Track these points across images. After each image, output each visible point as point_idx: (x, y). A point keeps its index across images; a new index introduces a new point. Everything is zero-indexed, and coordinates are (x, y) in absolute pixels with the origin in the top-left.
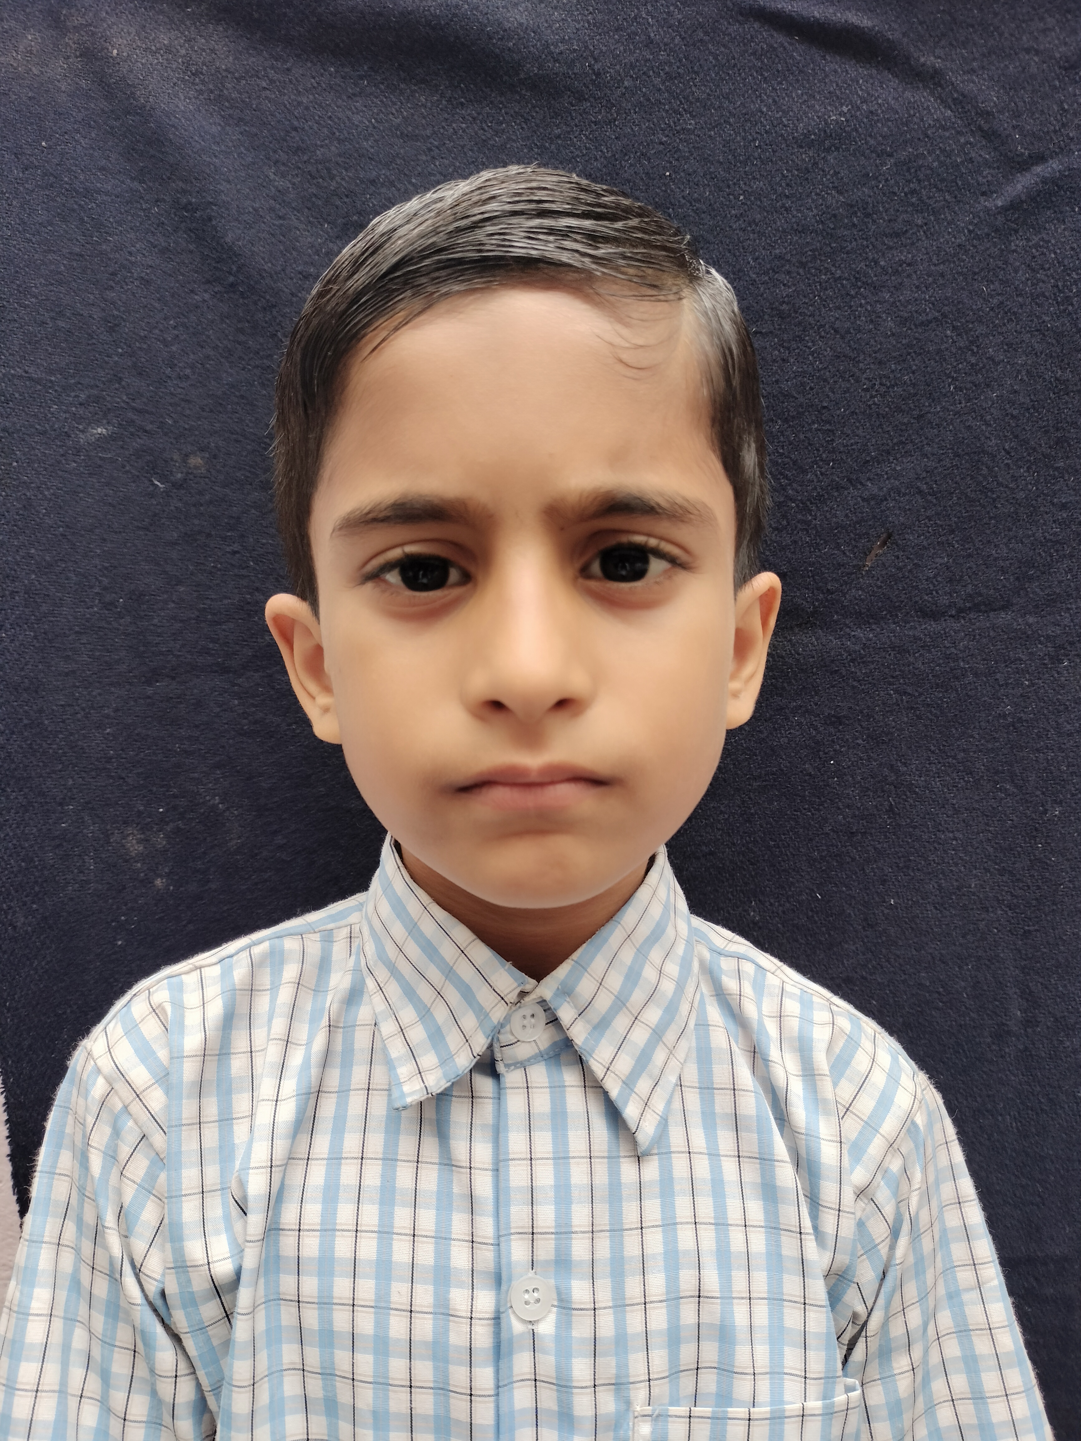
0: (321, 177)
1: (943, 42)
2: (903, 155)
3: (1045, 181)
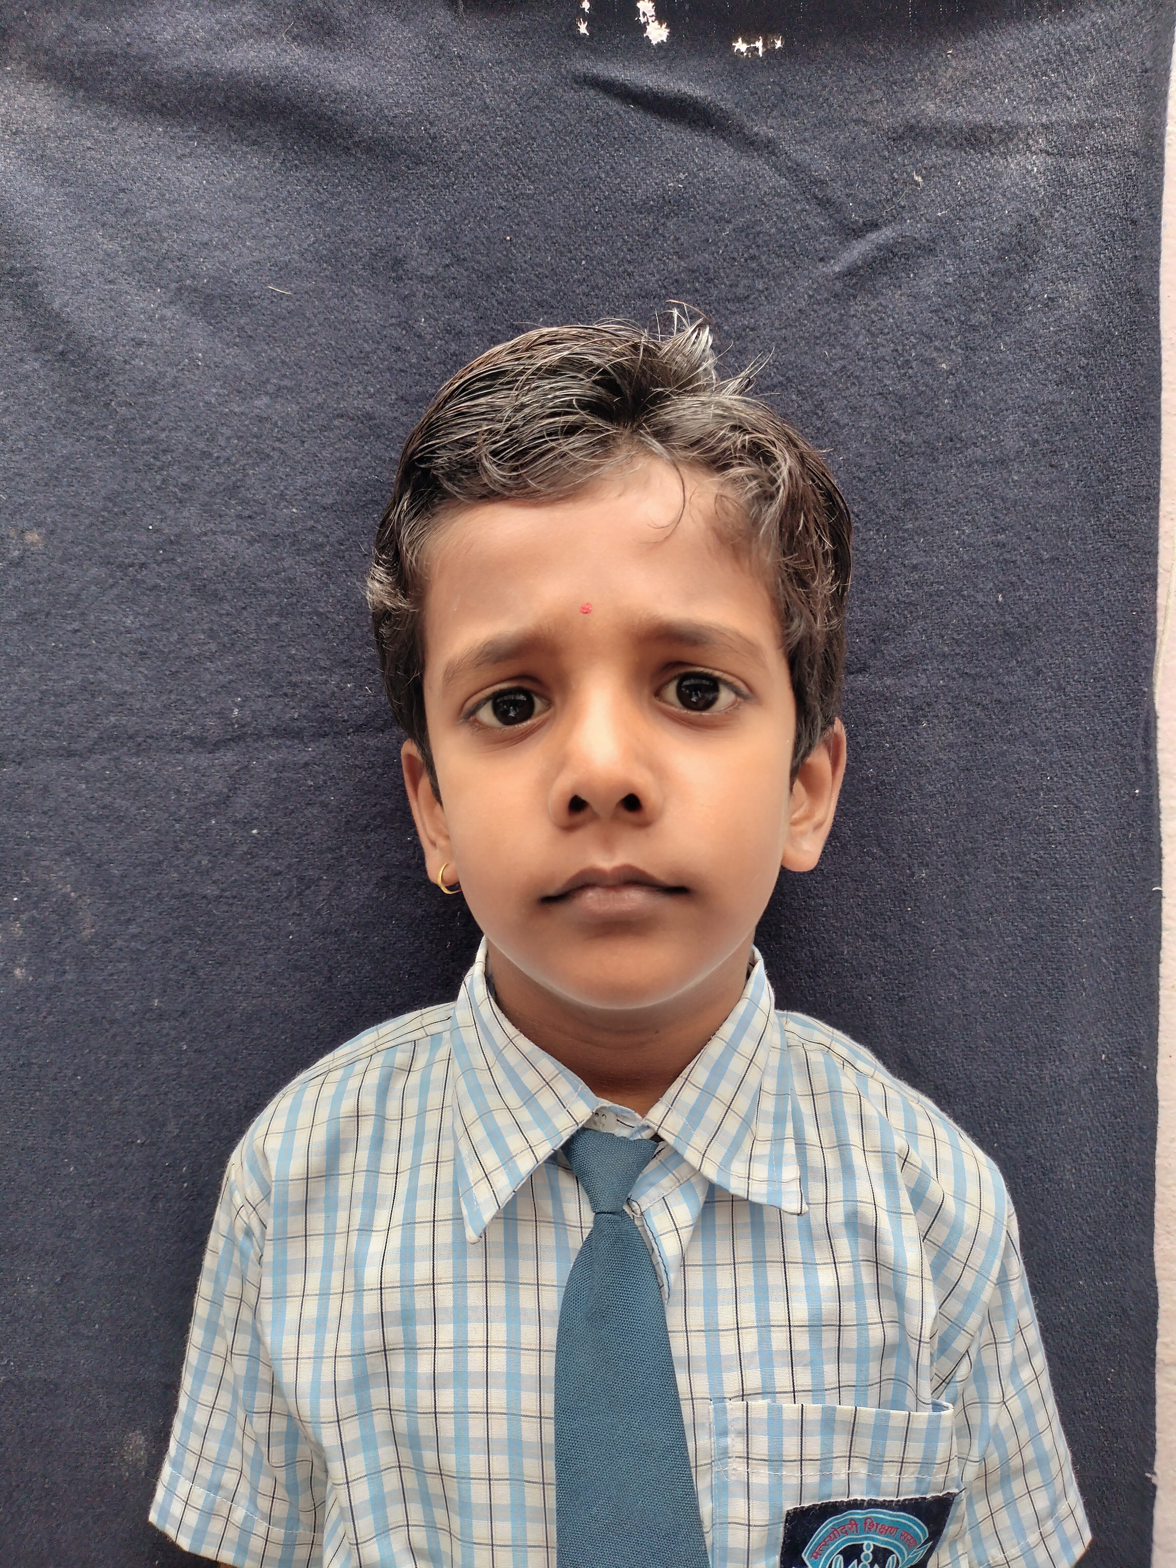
0: (151, 240)
1: (775, 113)
2: (740, 221)
3: (879, 249)
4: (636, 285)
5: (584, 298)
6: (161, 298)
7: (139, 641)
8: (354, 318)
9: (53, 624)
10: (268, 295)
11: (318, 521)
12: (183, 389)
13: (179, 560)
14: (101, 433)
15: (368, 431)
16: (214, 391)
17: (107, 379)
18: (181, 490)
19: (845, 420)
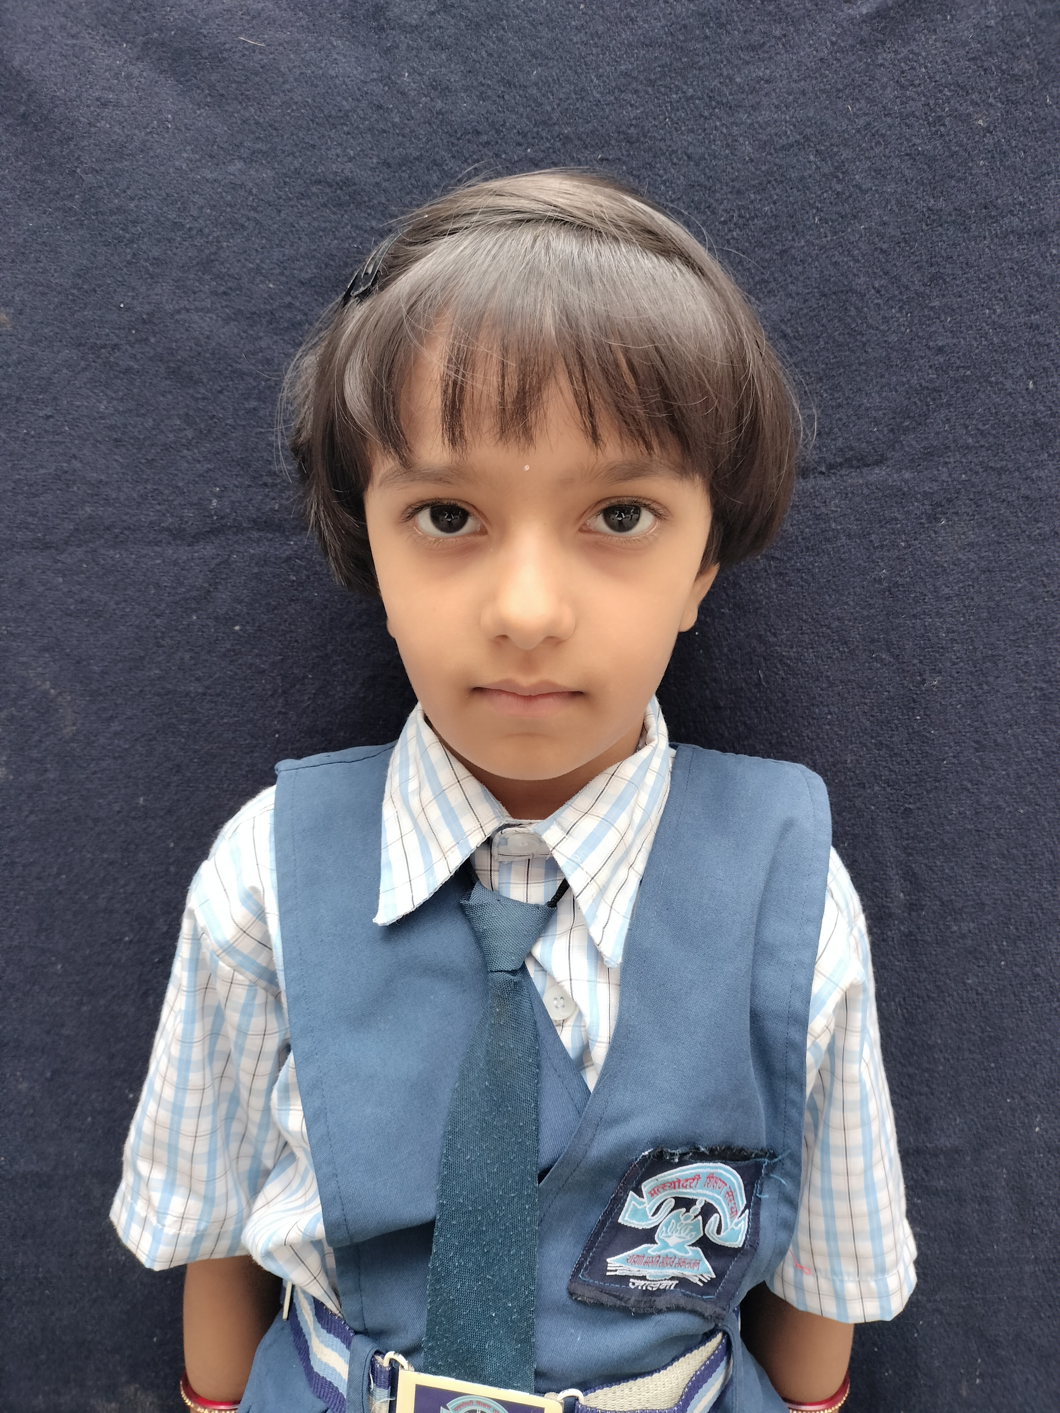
4: (640, 32)
5: (582, 48)
6: (127, 54)
7: (112, 428)
8: (333, 73)
9: (23, 410)
10: (240, 47)
11: (295, 298)
12: (152, 154)
13: (153, 340)
14: (68, 204)
15: (347, 198)
16: (185, 155)
17: (72, 144)
18: (152, 264)
19: (867, 185)
